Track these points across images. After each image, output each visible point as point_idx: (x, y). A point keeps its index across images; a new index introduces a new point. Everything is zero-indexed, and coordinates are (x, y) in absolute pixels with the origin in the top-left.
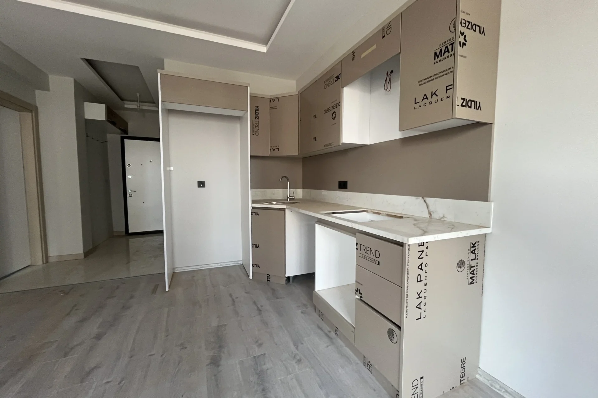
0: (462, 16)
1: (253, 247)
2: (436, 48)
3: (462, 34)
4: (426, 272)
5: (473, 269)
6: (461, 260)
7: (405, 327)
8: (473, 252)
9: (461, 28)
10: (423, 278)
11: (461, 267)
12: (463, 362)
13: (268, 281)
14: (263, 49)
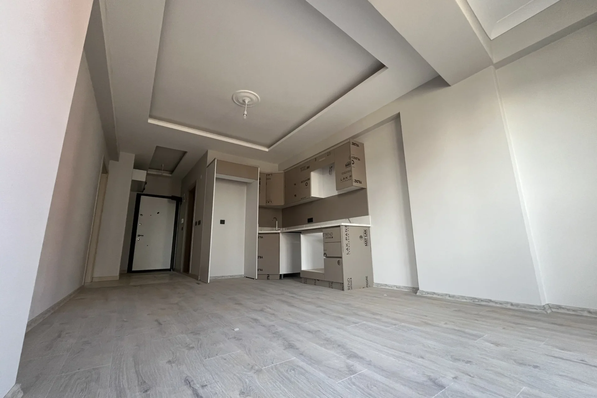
0: (352, 155)
1: (258, 258)
2: (346, 163)
3: (353, 160)
4: (348, 237)
5: (366, 240)
6: (361, 236)
7: (343, 259)
8: (365, 233)
9: (352, 159)
10: (347, 239)
11: (361, 238)
12: (367, 277)
13: (267, 279)
14: (267, 150)
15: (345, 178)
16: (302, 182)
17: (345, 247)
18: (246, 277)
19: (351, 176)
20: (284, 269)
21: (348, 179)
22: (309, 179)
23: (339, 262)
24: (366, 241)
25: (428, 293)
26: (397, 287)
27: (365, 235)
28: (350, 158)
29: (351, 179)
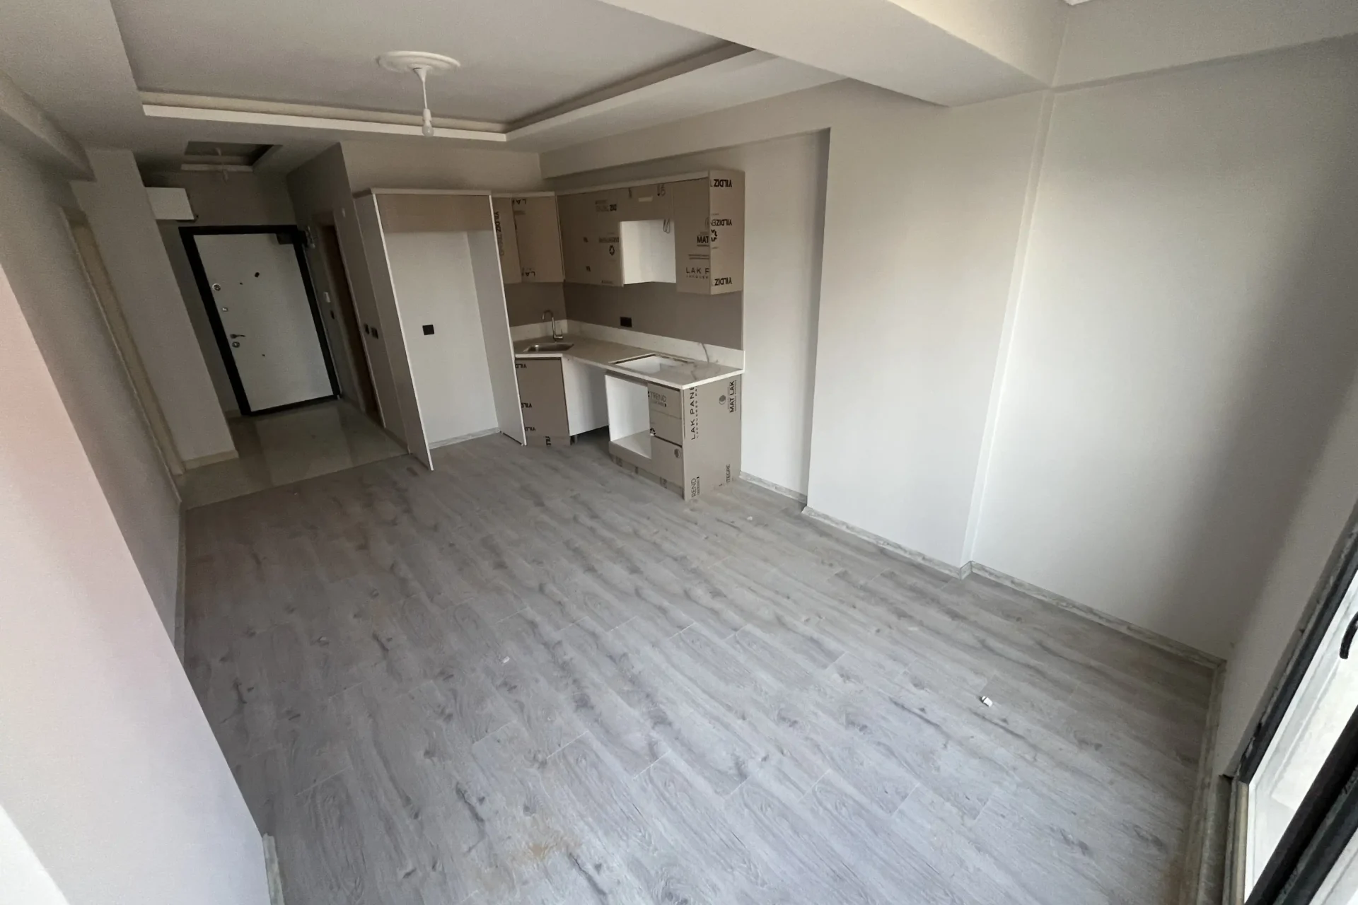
0: (712, 218)
1: (522, 407)
3: (713, 231)
4: (696, 407)
5: (732, 401)
6: (722, 396)
7: (684, 446)
8: (732, 389)
9: (713, 227)
10: (694, 411)
11: (723, 401)
12: (728, 467)
13: (547, 444)
15: (696, 271)
16: (601, 240)
17: (687, 427)
18: (504, 434)
19: (707, 270)
20: (577, 424)
21: (702, 275)
22: (617, 240)
23: (676, 452)
24: (732, 404)
25: (819, 515)
26: (776, 488)
27: (731, 392)
28: (708, 223)
29: (707, 277)
